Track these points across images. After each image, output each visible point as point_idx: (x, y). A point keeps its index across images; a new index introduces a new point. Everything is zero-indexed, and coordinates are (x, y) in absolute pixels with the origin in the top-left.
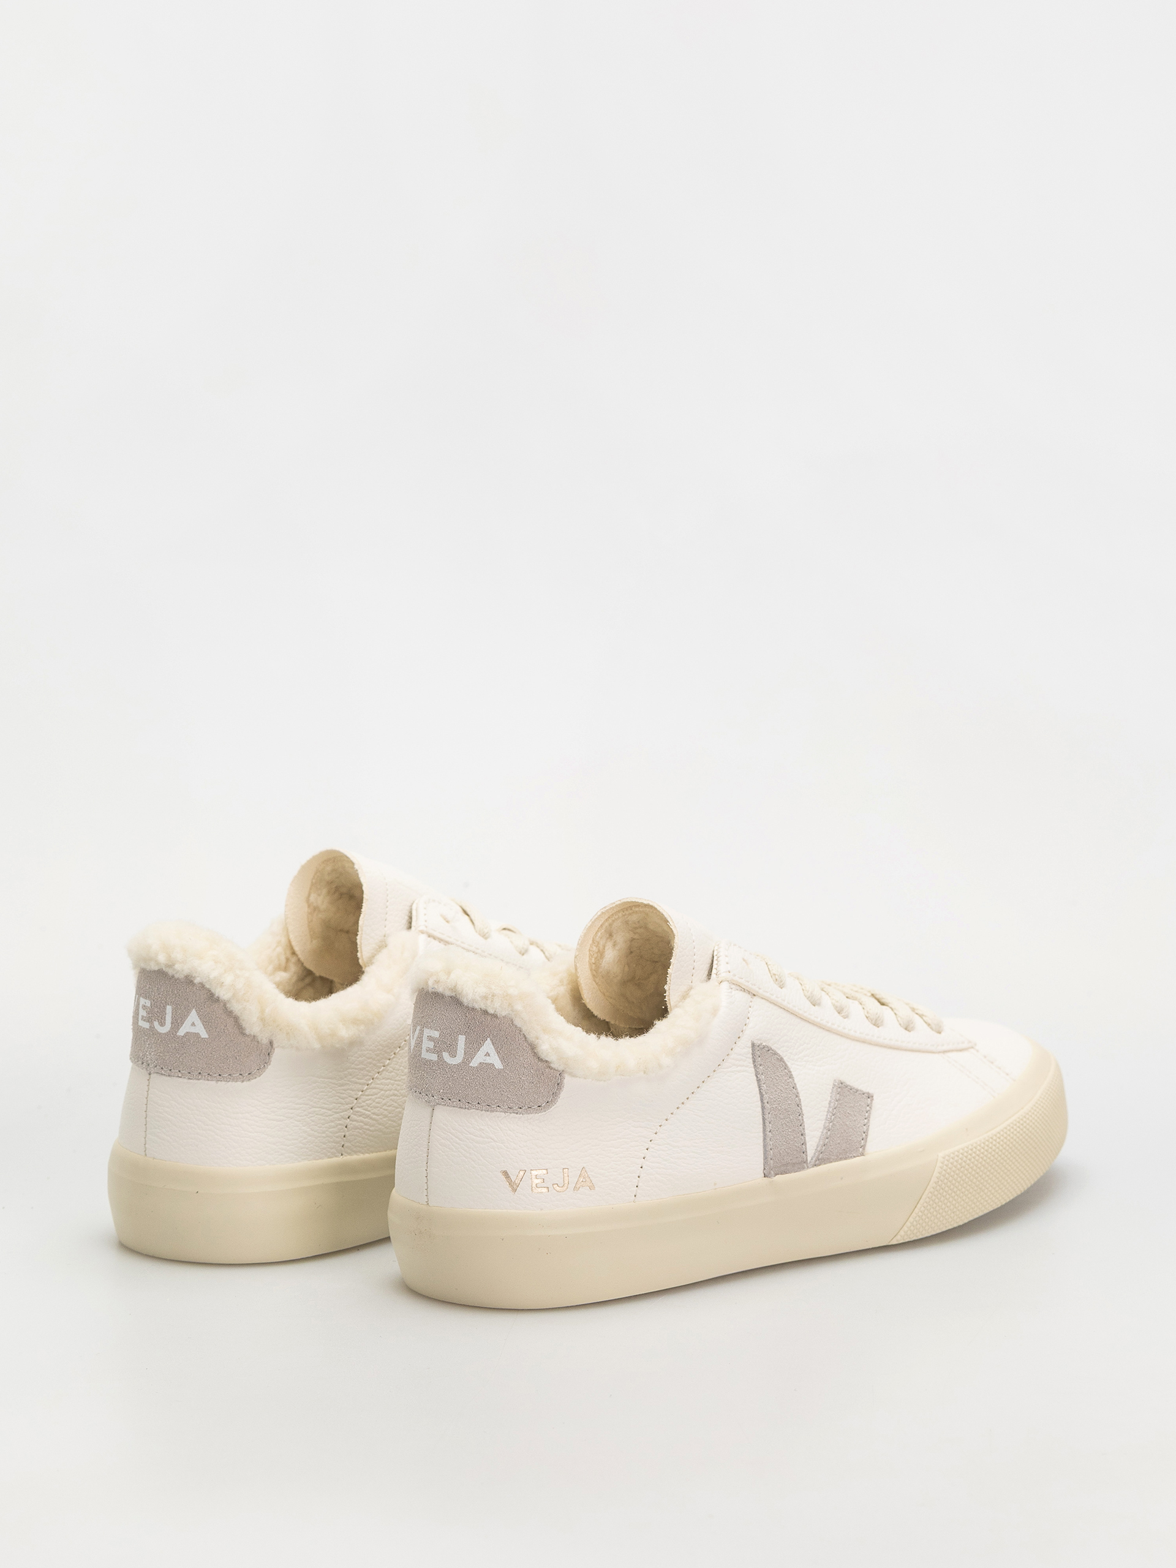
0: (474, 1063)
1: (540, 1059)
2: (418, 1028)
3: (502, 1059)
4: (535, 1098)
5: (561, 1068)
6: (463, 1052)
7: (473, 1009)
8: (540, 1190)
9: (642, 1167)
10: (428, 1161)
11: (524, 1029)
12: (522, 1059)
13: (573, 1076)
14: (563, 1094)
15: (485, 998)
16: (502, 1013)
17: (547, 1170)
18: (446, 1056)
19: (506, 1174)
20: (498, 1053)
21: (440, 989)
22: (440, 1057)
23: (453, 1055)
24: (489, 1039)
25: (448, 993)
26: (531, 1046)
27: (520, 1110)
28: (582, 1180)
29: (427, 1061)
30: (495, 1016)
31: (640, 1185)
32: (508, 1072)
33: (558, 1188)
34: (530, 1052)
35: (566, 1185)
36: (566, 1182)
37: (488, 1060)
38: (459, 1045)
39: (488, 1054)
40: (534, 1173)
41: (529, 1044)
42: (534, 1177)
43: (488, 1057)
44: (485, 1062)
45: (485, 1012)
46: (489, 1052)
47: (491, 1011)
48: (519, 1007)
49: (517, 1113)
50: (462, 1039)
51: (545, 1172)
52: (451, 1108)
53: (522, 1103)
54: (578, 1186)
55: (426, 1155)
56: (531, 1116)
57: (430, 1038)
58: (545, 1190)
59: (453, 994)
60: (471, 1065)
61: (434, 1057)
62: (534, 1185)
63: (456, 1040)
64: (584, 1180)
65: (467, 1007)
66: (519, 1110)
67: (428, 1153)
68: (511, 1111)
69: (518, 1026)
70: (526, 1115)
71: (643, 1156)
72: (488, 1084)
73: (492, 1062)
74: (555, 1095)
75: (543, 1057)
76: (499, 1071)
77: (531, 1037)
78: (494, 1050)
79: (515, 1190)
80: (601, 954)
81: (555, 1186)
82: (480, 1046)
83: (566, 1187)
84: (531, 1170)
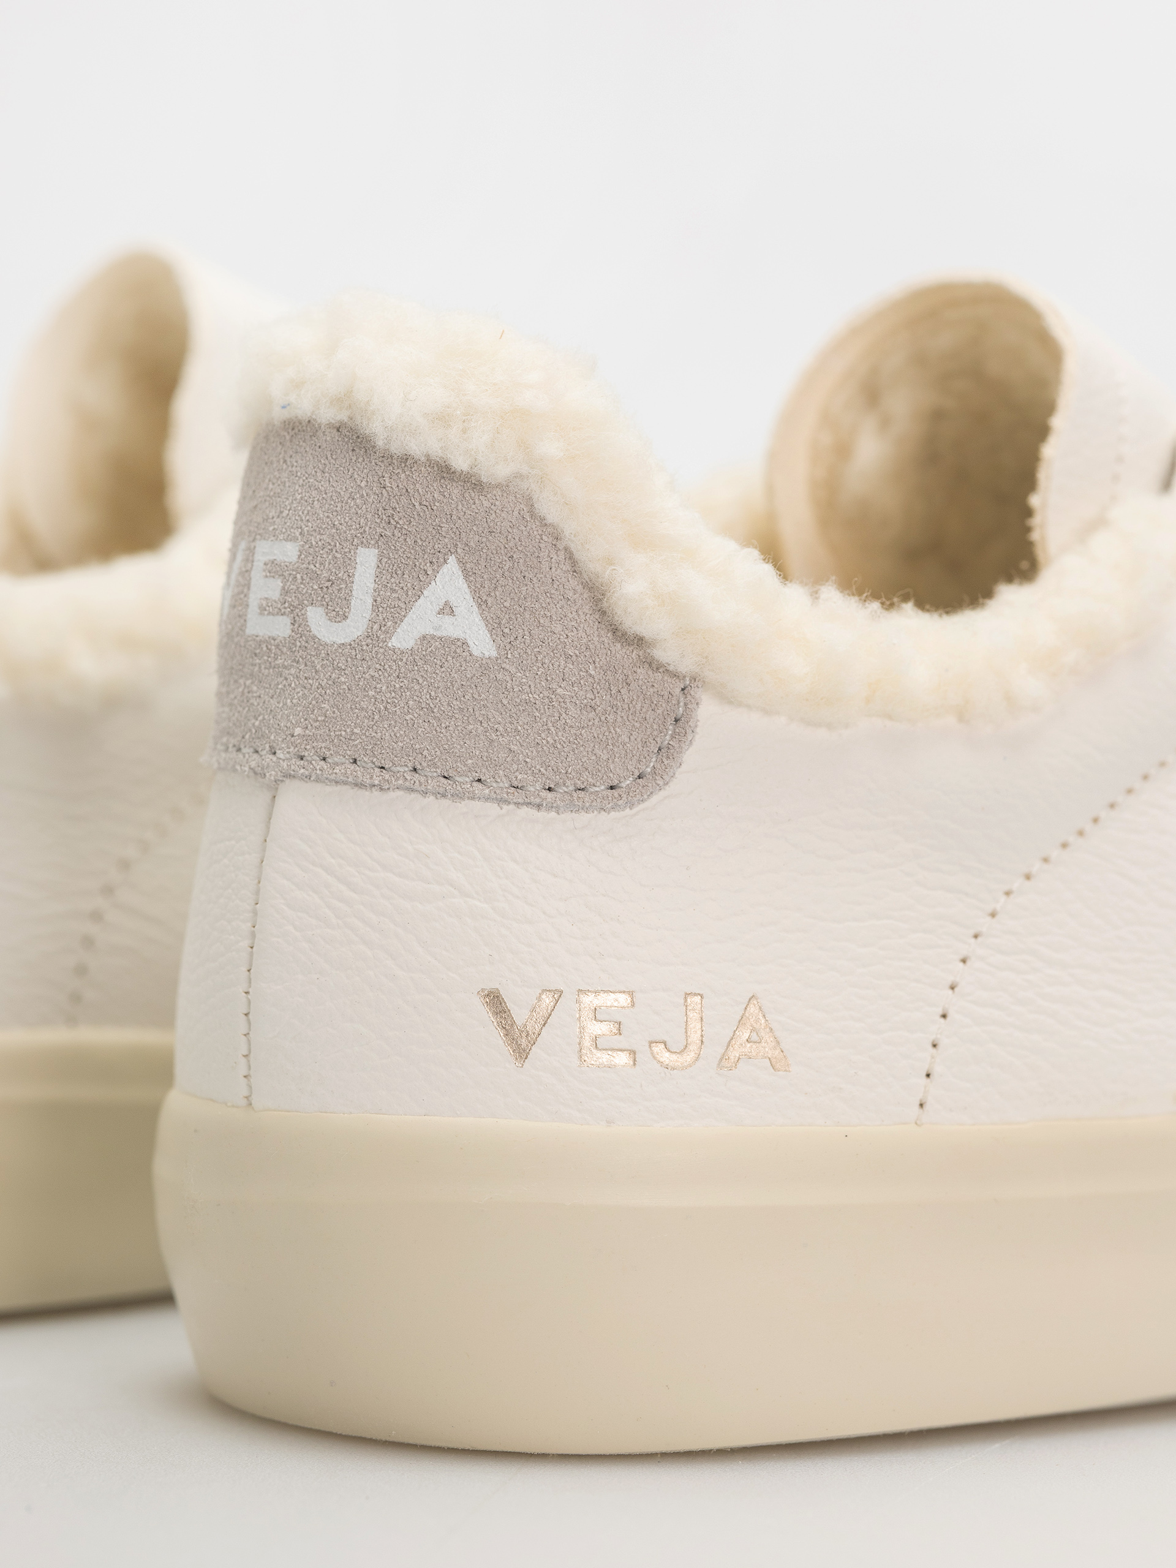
0: (404, 638)
1: (618, 633)
2: (243, 545)
3: (495, 627)
4: (599, 758)
5: (685, 665)
6: (370, 601)
7: (406, 460)
8: (604, 1058)
9: (944, 1016)
10: (251, 964)
11: (569, 529)
12: (558, 628)
13: (730, 703)
14: (692, 757)
15: (442, 419)
16: (496, 470)
17: (631, 994)
18: (316, 618)
19: (495, 1001)
20: (482, 604)
21: (304, 406)
22: (299, 624)
23: (339, 613)
24: (452, 559)
25: (327, 415)
26: (591, 589)
27: (550, 795)
28: (746, 1036)
29: (260, 643)
30: (472, 483)
31: (937, 1071)
32: (513, 670)
33: (666, 1057)
34: (586, 608)
35: (693, 1048)
36: (695, 1037)
37: (450, 628)
38: (356, 579)
39: (447, 609)
40: (589, 1000)
41: (585, 585)
42: (587, 1014)
43: (447, 619)
44: (438, 634)
45: (444, 471)
46: (453, 603)
47: (460, 463)
48: (550, 448)
49: (539, 807)
50: (367, 560)
51: (623, 1000)
52: (329, 789)
53: (556, 772)
54: (734, 1054)
55: (245, 943)
56: (584, 817)
57: (274, 569)
58: (622, 1059)
59: (343, 416)
60: (394, 642)
61: (280, 627)
62: (587, 1043)
63: (348, 563)
64: (754, 1037)
65: (388, 457)
66: (545, 794)
67: (253, 935)
68: (519, 796)
69: (550, 519)
70: (567, 816)
71: (950, 979)
72: (445, 707)
73: (462, 636)
74: (667, 753)
75: (631, 623)
76: (485, 666)
77: (591, 557)
78: (468, 596)
79: (522, 1053)
80: (843, 451)
81: (659, 1049)
82: (423, 579)
83: (692, 1054)
84: (580, 991)
